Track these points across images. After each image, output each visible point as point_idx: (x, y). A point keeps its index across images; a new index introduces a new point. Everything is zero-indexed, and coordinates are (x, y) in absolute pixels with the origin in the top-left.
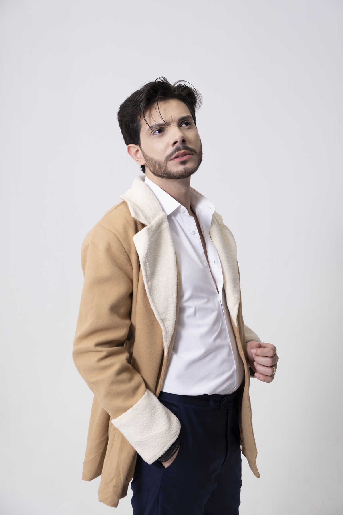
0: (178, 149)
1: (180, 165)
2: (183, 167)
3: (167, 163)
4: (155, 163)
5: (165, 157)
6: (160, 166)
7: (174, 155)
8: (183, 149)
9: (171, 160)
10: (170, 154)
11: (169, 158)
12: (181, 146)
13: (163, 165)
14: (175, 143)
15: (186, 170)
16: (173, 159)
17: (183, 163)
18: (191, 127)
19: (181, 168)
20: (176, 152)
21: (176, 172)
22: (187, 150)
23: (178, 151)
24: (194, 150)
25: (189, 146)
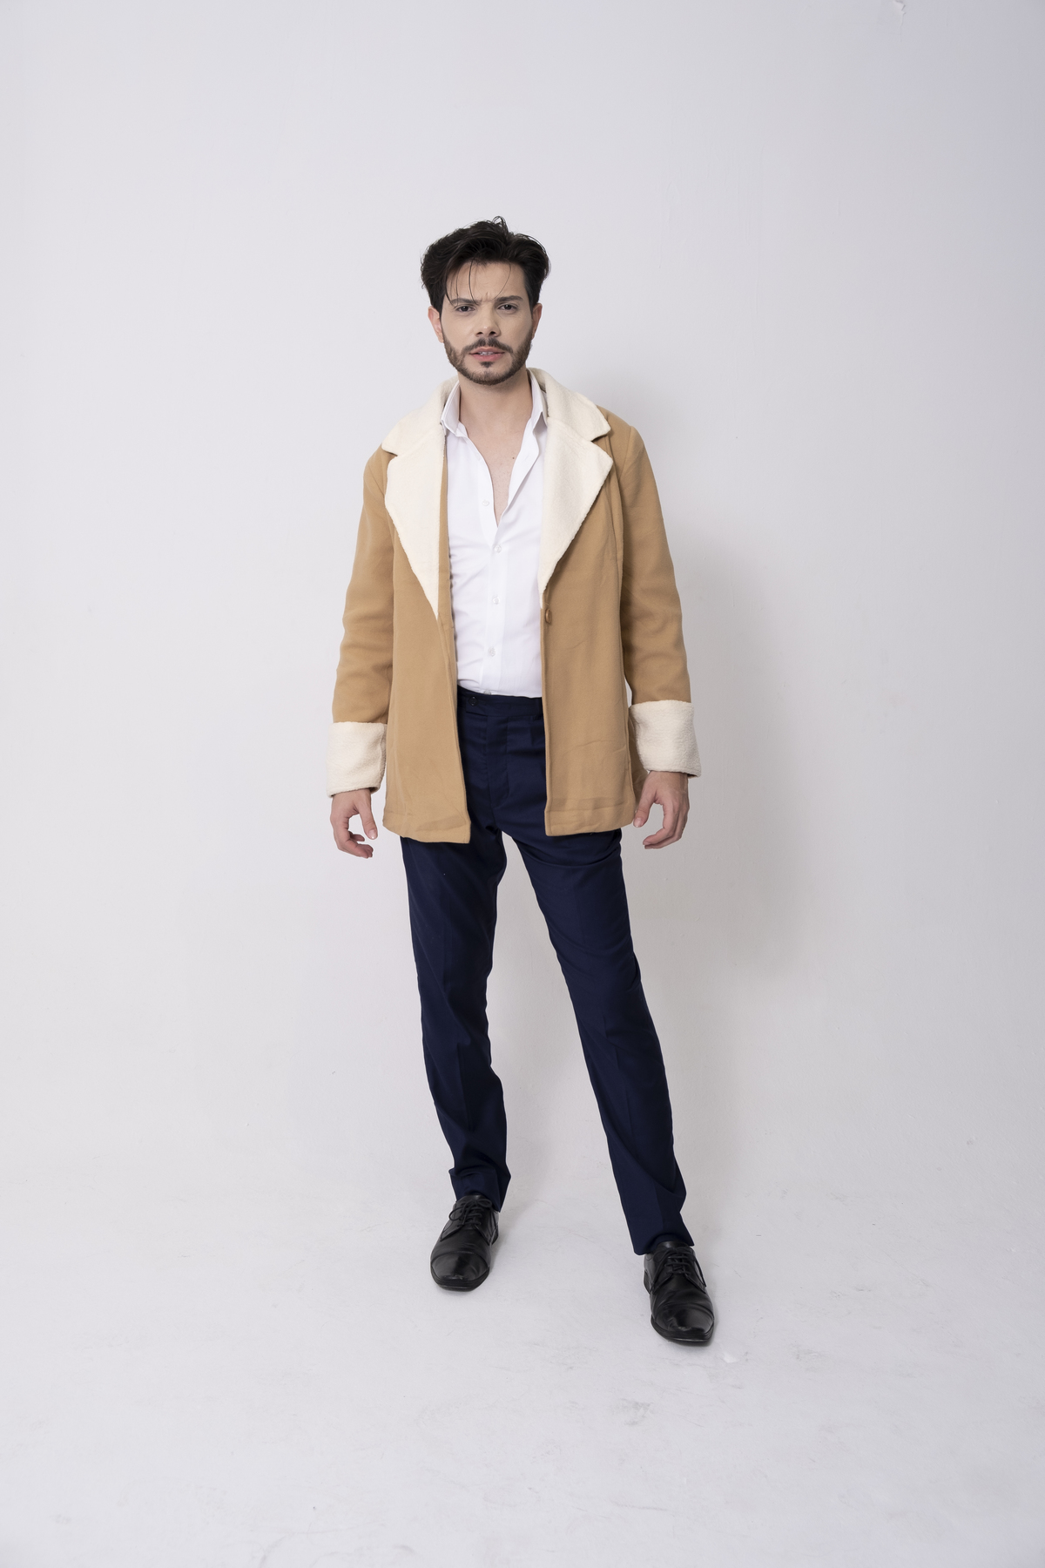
0: (481, 343)
1: (480, 366)
2: (484, 371)
3: (464, 357)
4: (451, 350)
5: (463, 349)
6: (456, 358)
7: (474, 351)
8: (489, 345)
9: (471, 353)
10: (472, 345)
11: (468, 350)
12: (487, 340)
13: (460, 358)
14: (480, 333)
15: (487, 375)
16: (474, 353)
17: (487, 364)
18: (515, 313)
19: (481, 370)
20: (478, 346)
21: (473, 374)
22: (495, 347)
23: (481, 345)
24: (508, 346)
25: (501, 340)
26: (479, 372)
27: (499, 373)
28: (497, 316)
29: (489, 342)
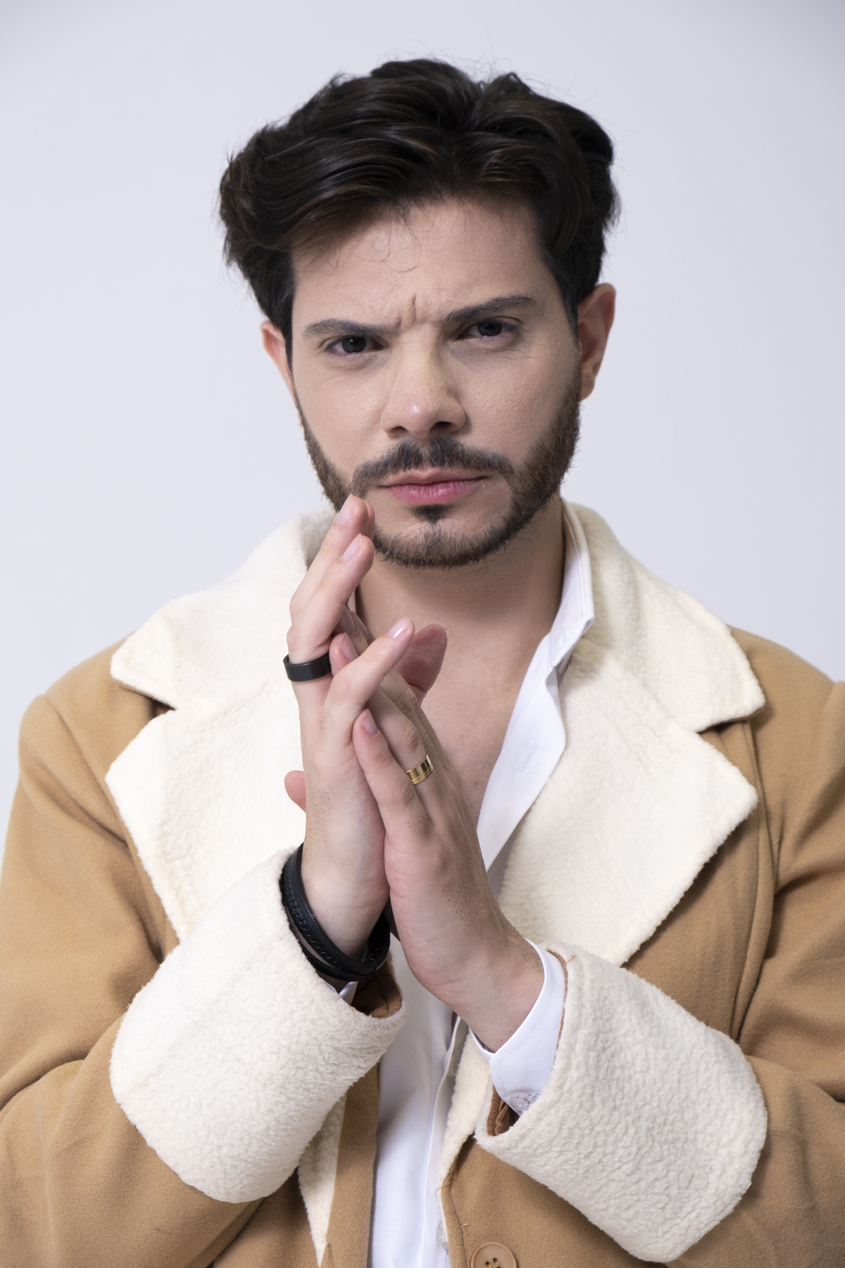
0: (405, 458)
1: (413, 519)
2: (424, 531)
3: (363, 492)
5: (357, 470)
7: (393, 477)
8: (433, 466)
9: (382, 487)
10: (377, 465)
11: (371, 477)
12: (425, 447)
14: (402, 429)
15: (436, 545)
16: (389, 487)
17: (432, 513)
18: (511, 346)
19: (413, 531)
20: (400, 466)
21: (394, 541)
22: (451, 464)
23: (407, 465)
24: (495, 456)
25: (474, 441)
26: (412, 536)
27: (470, 535)
28: (454, 364)
29: (432, 454)
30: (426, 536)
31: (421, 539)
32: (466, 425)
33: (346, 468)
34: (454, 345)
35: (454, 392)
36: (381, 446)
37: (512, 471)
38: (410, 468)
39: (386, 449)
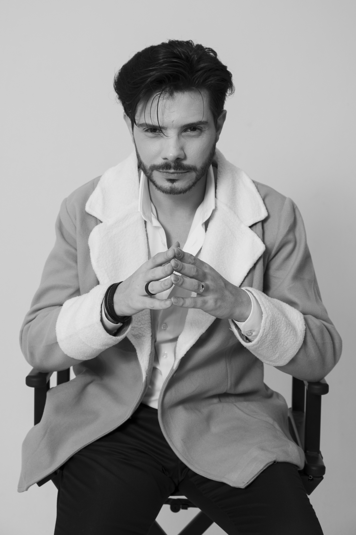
3: (152, 171)
5: (151, 165)
6: (145, 170)
7: (161, 170)
11: (156, 167)
13: (148, 170)
15: (172, 190)
18: (199, 134)
19: (167, 185)
20: (164, 168)
21: (160, 187)
22: (180, 169)
23: (167, 169)
24: (192, 166)
25: (186, 163)
26: (166, 187)
27: (183, 187)
28: (183, 140)
29: (174, 166)
30: (170, 187)
31: (168, 188)
32: (185, 158)
33: (148, 164)
34: (184, 134)
35: (182, 149)
36: (159, 161)
37: (197, 170)
38: (167, 170)
39: (161, 162)
